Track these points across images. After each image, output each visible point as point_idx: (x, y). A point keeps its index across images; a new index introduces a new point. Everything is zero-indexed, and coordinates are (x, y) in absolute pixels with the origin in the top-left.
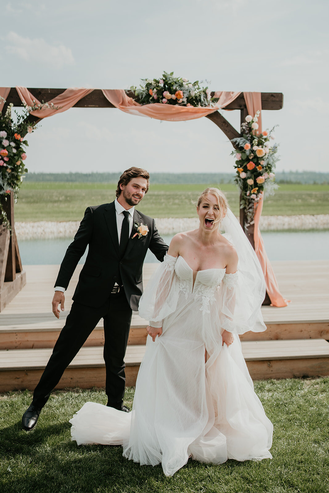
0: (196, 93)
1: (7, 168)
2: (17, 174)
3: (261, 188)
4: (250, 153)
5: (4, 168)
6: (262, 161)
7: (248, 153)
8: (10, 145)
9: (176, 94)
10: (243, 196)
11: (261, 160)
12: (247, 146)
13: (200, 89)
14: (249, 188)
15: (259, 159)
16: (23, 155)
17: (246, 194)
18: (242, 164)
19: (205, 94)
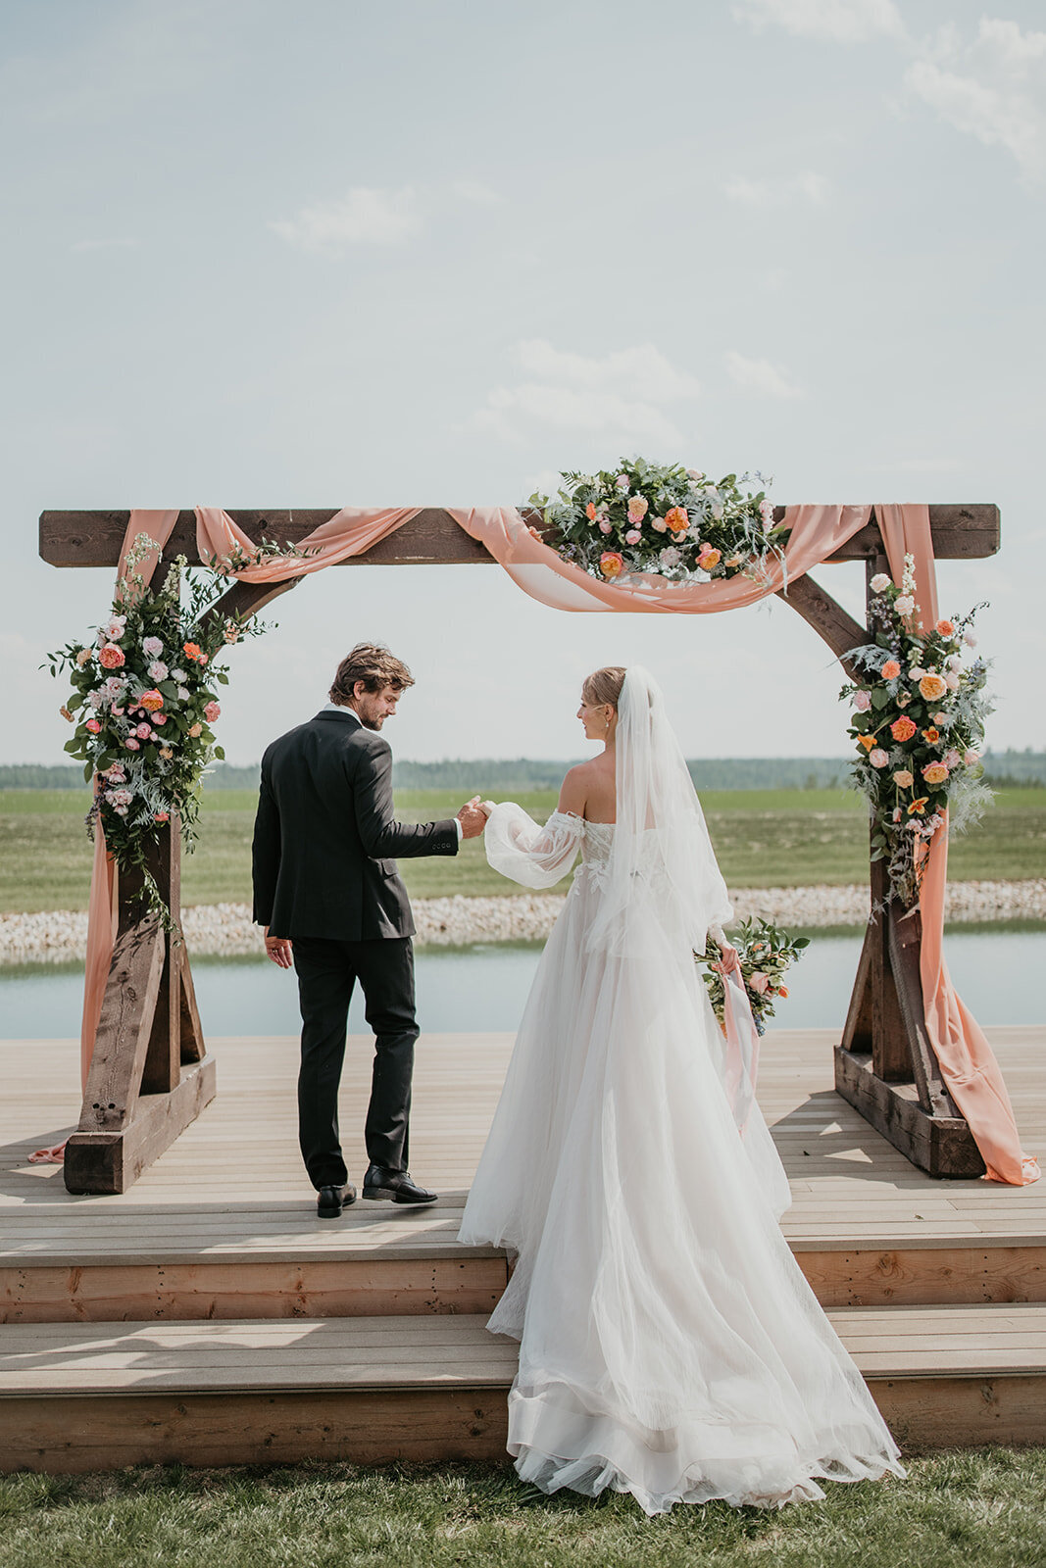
0: (729, 510)
1: (158, 745)
2: (190, 763)
3: (937, 798)
4: (900, 691)
5: (152, 745)
6: (940, 714)
7: (892, 689)
8: (170, 678)
9: (667, 518)
10: (880, 823)
11: (935, 710)
12: (891, 669)
13: (740, 498)
14: (900, 797)
15: (929, 708)
16: (208, 707)
17: (889, 819)
18: (874, 725)
19: (757, 514)
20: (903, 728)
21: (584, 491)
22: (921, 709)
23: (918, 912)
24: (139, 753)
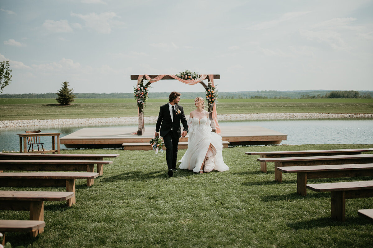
0: (195, 75)
1: (143, 97)
2: (145, 99)
3: (213, 102)
4: (210, 92)
6: (214, 94)
9: (189, 76)
10: (208, 104)
12: (209, 90)
14: (210, 102)
16: (147, 93)
18: (208, 95)
19: (197, 75)
20: (210, 96)
21: (181, 74)
22: (212, 94)
23: (212, 112)
24: (141, 98)
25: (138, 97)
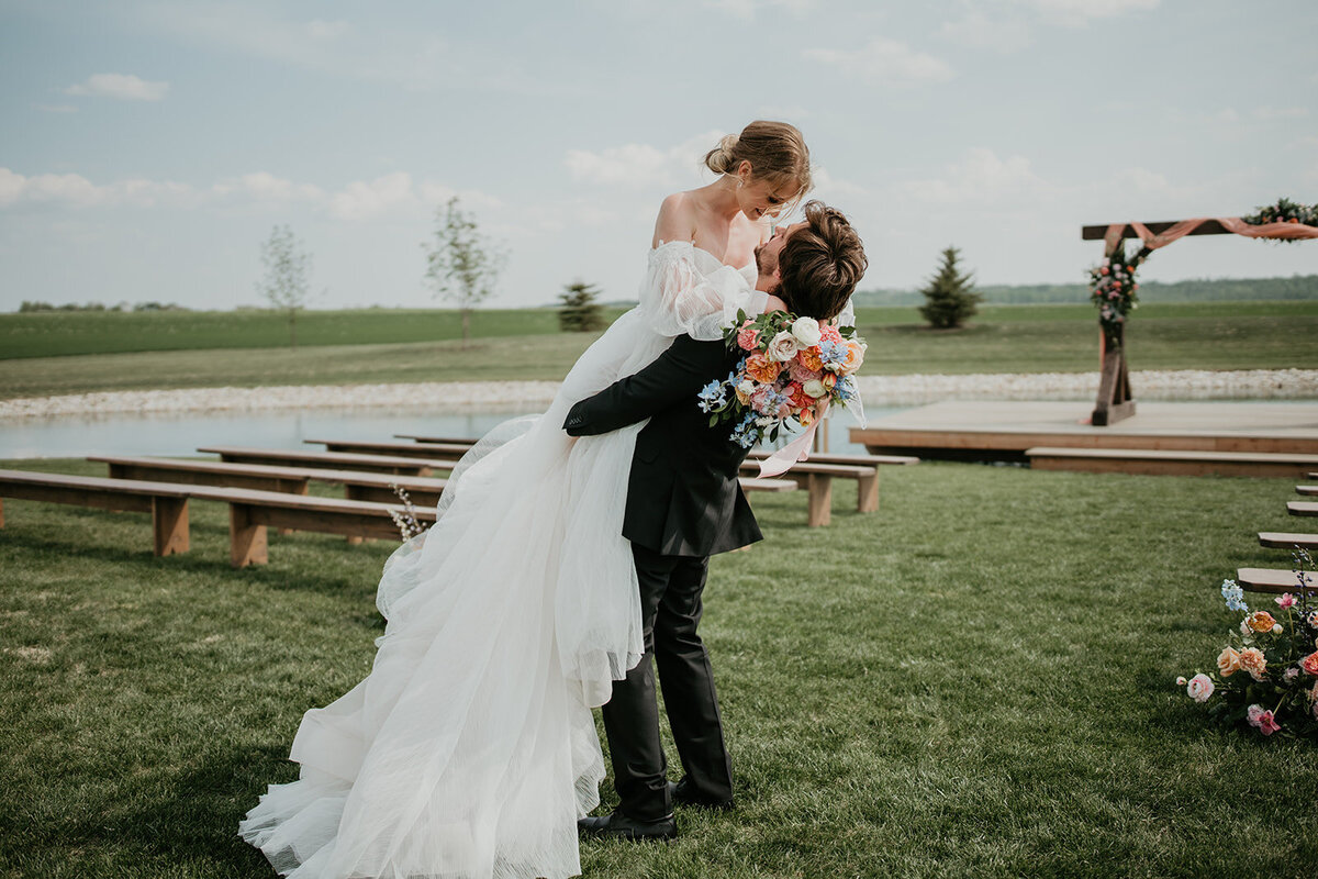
1: (1119, 298)
2: (1129, 303)
8: (1123, 277)
16: (1134, 286)
24: (1112, 300)
25: (1100, 299)
